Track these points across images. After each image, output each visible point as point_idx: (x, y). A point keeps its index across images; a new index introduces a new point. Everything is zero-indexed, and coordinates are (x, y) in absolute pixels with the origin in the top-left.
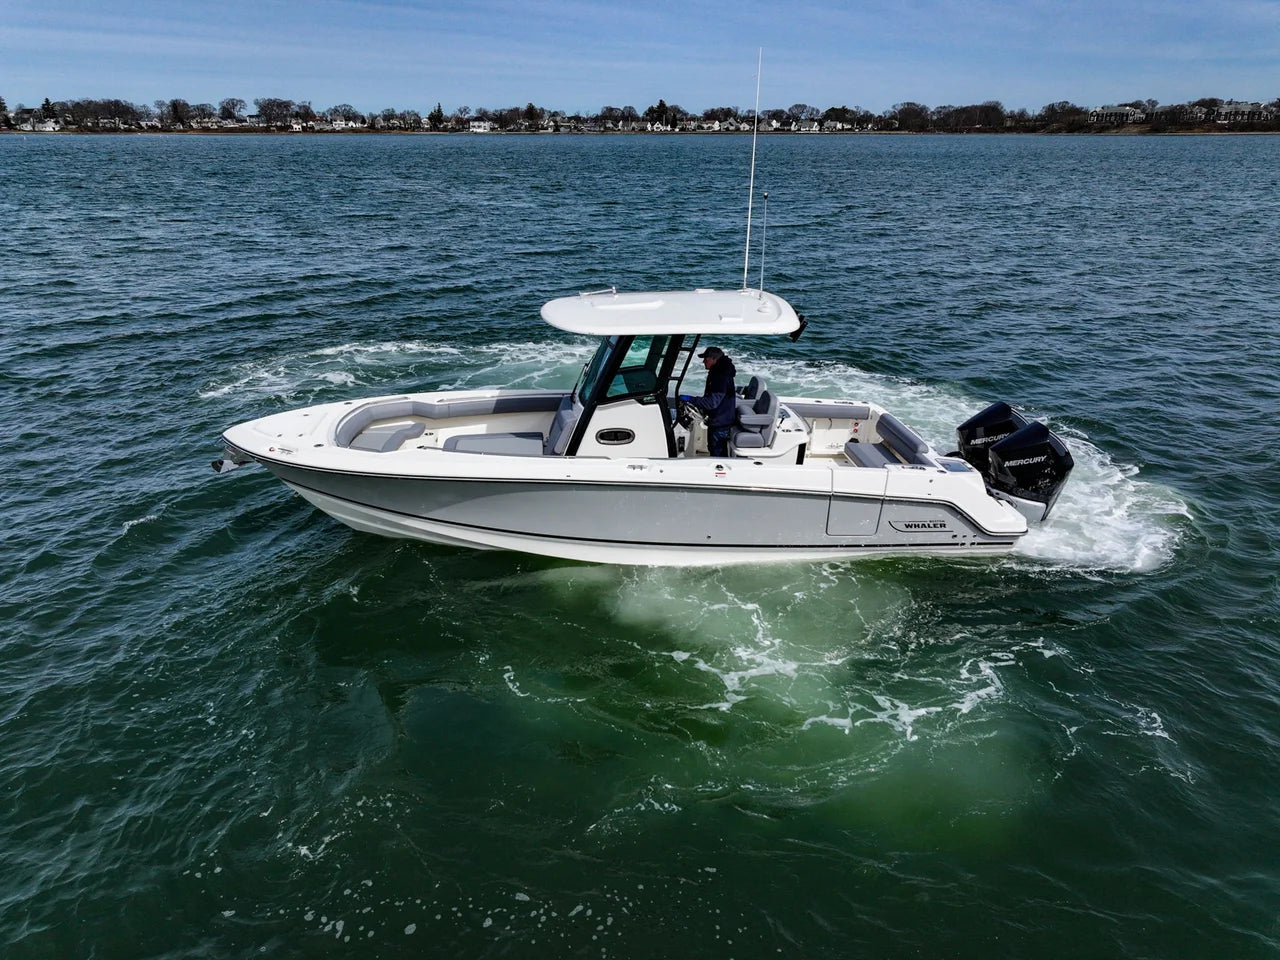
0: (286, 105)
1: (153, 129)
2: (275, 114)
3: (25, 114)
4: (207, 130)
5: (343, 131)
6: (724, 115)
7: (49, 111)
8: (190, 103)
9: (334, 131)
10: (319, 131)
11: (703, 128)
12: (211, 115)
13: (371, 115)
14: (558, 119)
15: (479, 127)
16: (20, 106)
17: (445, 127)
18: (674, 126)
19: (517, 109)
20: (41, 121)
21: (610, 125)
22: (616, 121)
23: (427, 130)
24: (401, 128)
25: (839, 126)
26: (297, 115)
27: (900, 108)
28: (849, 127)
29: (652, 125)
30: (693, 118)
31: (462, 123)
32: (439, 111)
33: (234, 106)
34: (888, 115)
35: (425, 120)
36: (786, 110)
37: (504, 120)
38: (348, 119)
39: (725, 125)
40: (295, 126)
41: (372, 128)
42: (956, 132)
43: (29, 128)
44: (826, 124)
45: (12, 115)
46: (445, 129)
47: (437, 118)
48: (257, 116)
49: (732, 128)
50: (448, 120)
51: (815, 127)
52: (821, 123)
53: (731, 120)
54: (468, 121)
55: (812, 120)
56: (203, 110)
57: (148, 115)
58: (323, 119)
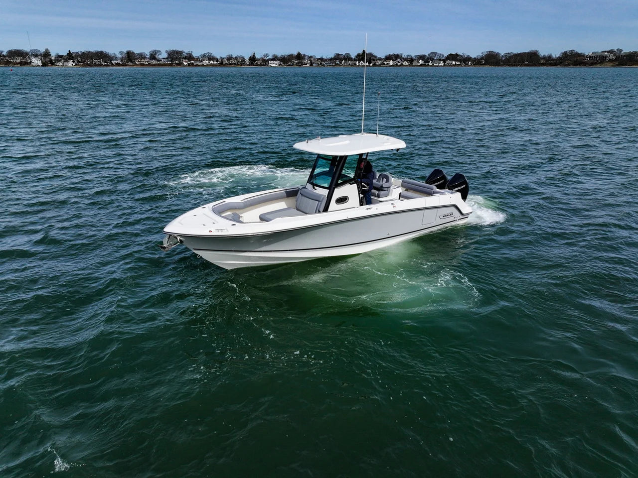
0: (181, 53)
1: (118, 65)
2: (175, 57)
3: (59, 58)
4: (143, 65)
5: (207, 65)
6: (396, 57)
7: (70, 56)
8: (135, 52)
9: (203, 65)
10: (195, 66)
11: (384, 64)
12: (145, 58)
13: (221, 57)
14: (312, 59)
15: (274, 63)
16: (57, 54)
17: (257, 63)
18: (370, 63)
19: (292, 55)
20: (67, 61)
21: (338, 62)
22: (341, 60)
23: (248, 65)
24: (235, 64)
25: (454, 63)
26: (185, 58)
27: (485, 54)
28: (459, 63)
29: (359, 62)
30: (380, 59)
31: (265, 62)
32: (254, 56)
33: (156, 53)
34: (479, 57)
35: (247, 60)
36: (427, 55)
37: (285, 60)
38: (210, 59)
39: (396, 62)
40: (184, 63)
41: (222, 64)
42: (514, 66)
43: (61, 64)
44: (447, 62)
45: (53, 58)
46: (257, 65)
47: (253, 59)
48: (167, 58)
49: (399, 64)
50: (258, 60)
51: (442, 63)
52: (444, 61)
53: (399, 60)
54: (268, 60)
55: (440, 60)
56: (141, 55)
57: (116, 58)
58: (198, 59)
